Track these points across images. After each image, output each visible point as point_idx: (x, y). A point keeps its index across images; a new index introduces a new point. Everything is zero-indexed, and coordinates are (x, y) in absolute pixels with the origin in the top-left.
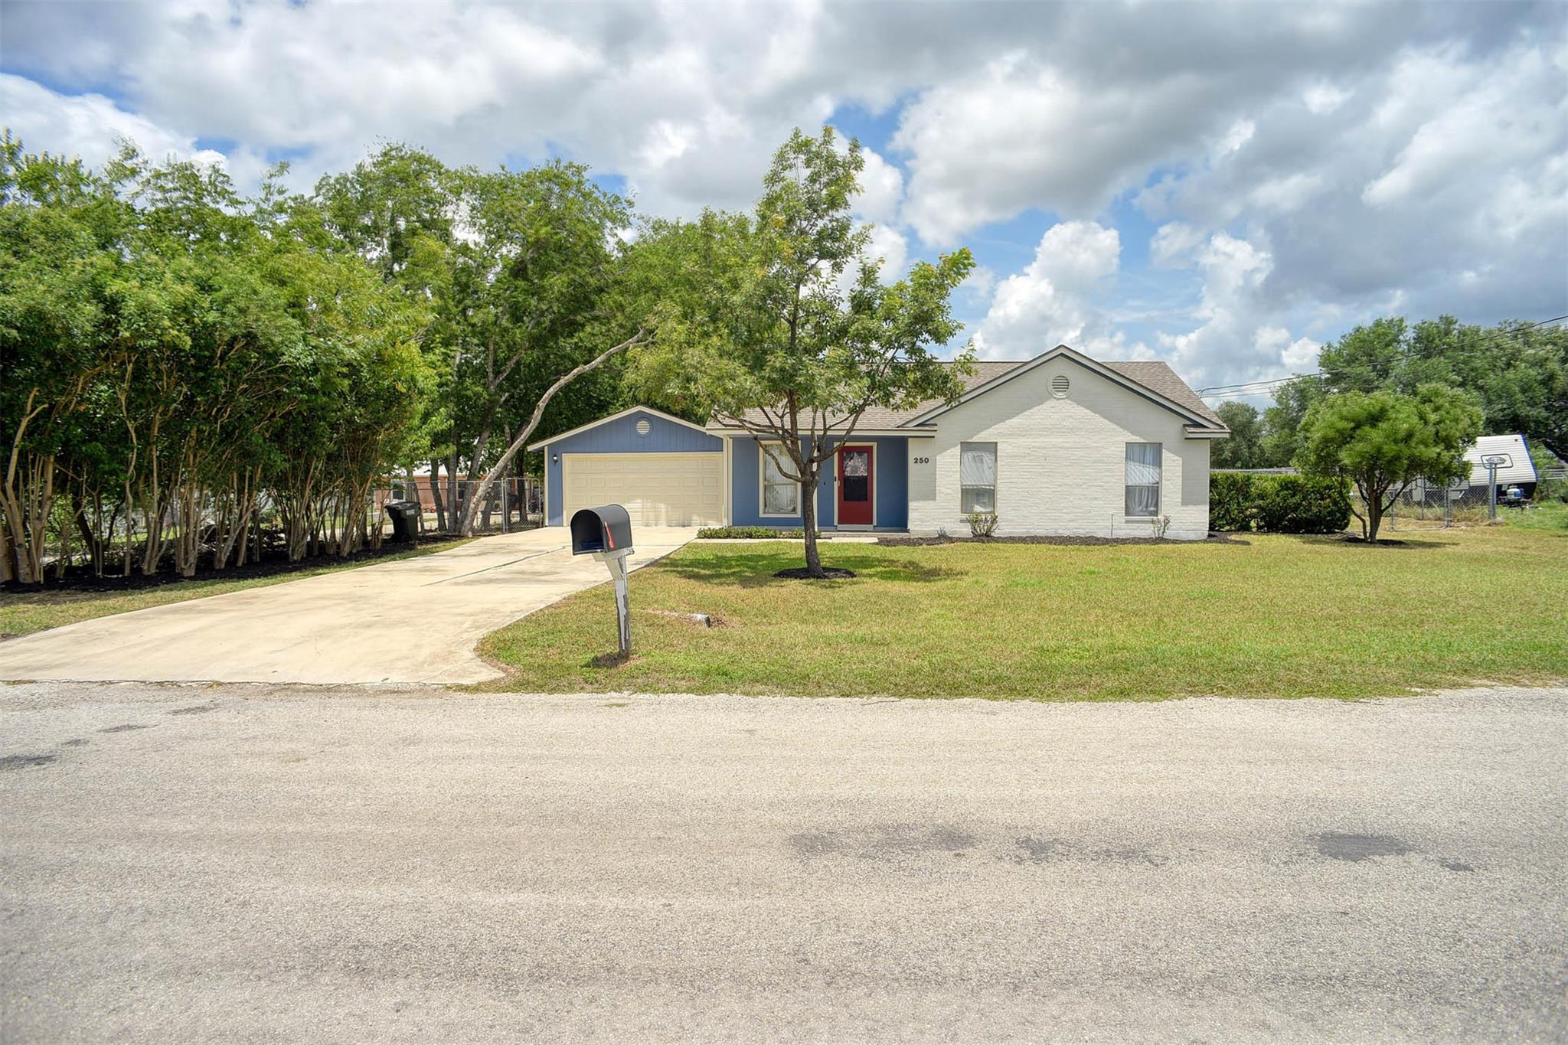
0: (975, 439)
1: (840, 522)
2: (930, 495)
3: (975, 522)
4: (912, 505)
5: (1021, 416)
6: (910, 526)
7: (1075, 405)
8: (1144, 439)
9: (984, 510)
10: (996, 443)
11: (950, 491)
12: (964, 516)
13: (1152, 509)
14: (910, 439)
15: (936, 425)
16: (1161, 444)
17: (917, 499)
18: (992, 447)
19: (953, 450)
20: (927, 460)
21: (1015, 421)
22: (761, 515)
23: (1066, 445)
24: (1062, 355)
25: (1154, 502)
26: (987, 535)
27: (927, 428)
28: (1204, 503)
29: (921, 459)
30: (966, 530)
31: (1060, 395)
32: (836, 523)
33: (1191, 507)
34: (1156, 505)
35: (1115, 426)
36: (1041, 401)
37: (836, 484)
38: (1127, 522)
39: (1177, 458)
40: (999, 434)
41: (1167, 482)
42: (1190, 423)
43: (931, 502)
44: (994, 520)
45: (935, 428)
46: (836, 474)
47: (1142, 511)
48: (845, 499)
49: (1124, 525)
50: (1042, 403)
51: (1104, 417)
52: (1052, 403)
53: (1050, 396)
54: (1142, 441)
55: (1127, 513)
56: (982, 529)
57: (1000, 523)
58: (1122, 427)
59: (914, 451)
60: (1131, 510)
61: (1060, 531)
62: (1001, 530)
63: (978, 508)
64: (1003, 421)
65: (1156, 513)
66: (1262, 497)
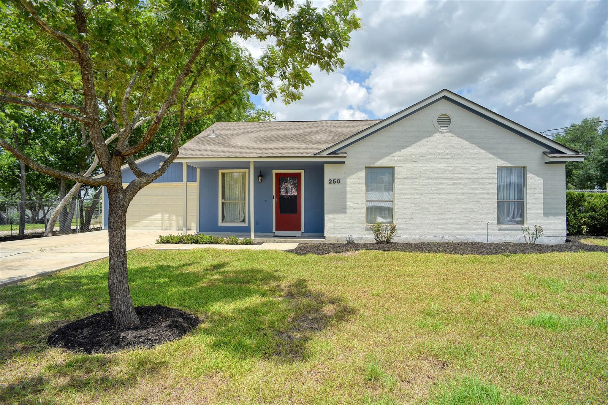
0: (377, 165)
1: (277, 230)
2: (342, 209)
3: (377, 230)
4: (327, 217)
5: (413, 146)
6: (326, 234)
7: (456, 137)
8: (512, 164)
9: (384, 221)
10: (393, 168)
11: (357, 206)
12: (369, 225)
13: (519, 219)
14: (325, 165)
15: (346, 153)
16: (524, 168)
17: (331, 213)
18: (391, 170)
19: (359, 173)
20: (339, 181)
21: (410, 150)
22: (220, 224)
23: (449, 168)
24: (445, 97)
25: (520, 214)
26: (388, 242)
27: (338, 155)
28: (563, 215)
29: (334, 180)
30: (370, 238)
31: (444, 129)
32: (274, 230)
33: (552, 218)
34: (522, 216)
35: (487, 154)
36: (429, 134)
37: (274, 201)
38: (500, 230)
39: (538, 178)
40: (397, 160)
41: (530, 198)
42: (548, 151)
43: (343, 215)
44: (393, 229)
45: (345, 155)
46: (274, 194)
47: (509, 221)
48: (281, 212)
49: (498, 233)
50: (430, 136)
51: (479, 147)
52: (438, 135)
53: (436, 131)
54: (510, 165)
55: (499, 223)
56: (383, 236)
57: (398, 231)
58: (493, 154)
59: (329, 173)
60: (501, 220)
61: (446, 238)
62: (399, 238)
63: (380, 219)
64: (399, 150)
65: (522, 223)
66: (593, 209)
